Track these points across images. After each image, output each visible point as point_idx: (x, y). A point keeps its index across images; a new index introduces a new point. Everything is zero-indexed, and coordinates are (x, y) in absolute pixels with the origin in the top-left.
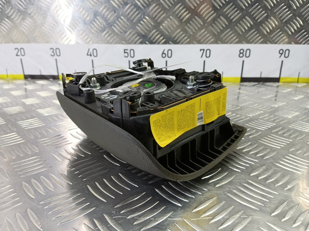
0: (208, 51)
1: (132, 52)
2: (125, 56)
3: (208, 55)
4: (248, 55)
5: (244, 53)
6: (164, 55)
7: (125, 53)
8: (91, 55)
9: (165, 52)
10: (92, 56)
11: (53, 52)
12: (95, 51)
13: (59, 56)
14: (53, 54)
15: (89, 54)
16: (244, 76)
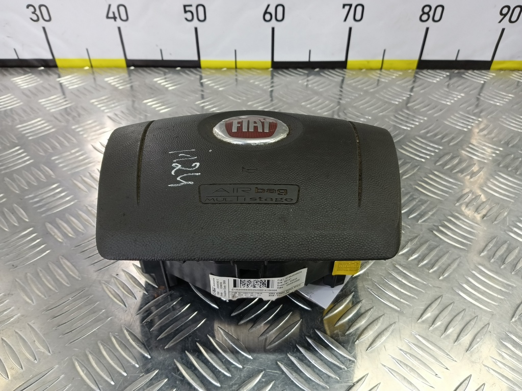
0: (359, 9)
1: (201, 9)
2: (186, 19)
3: (358, 17)
4: (437, 17)
5: (431, 14)
6: (268, 17)
7: (186, 12)
8: (115, 18)
9: (269, 10)
10: (118, 19)
11: (34, 13)
12: (122, 9)
13: (50, 20)
14: (35, 18)
15: (111, 15)
16: (425, 57)
